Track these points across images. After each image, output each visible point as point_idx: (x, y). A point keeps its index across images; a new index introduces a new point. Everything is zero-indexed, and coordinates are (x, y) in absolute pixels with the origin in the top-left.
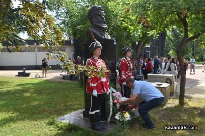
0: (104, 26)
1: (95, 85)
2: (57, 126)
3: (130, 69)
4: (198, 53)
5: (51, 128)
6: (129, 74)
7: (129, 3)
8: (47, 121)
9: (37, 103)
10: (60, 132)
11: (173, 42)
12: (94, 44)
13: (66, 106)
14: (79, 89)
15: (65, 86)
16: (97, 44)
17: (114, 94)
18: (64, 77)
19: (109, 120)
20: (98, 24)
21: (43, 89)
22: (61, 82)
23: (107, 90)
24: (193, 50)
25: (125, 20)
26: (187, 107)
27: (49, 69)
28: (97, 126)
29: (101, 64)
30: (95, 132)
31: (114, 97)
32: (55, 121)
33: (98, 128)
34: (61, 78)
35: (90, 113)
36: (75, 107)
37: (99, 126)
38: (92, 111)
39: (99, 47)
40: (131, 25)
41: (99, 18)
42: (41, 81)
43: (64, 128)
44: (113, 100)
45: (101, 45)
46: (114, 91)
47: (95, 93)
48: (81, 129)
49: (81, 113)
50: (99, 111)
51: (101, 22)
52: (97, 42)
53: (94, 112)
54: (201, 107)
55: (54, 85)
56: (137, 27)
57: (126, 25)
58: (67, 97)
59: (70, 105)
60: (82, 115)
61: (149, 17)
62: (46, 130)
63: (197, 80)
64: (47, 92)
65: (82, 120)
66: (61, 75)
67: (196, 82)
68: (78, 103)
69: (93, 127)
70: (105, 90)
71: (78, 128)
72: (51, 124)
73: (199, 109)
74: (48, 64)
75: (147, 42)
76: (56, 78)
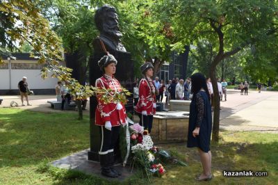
0: (118, 34)
1: (108, 115)
2: (52, 174)
3: (152, 93)
4: (229, 74)
5: (44, 176)
6: (151, 99)
7: (147, 6)
8: (36, 167)
9: (17, 142)
10: (57, 181)
11: (198, 60)
12: (106, 58)
13: (61, 145)
14: (78, 121)
15: (57, 118)
16: (109, 58)
17: (131, 127)
18: (53, 106)
19: (125, 162)
20: (109, 31)
21: (24, 123)
22: (49, 113)
23: (124, 121)
24: (223, 70)
25: (142, 28)
26: (223, 142)
27: (30, 94)
28: (110, 170)
29: (115, 86)
30: (108, 179)
31: (133, 131)
32: (48, 167)
33: (112, 173)
34: (49, 107)
35: (101, 153)
36: (74, 147)
37: (113, 171)
38: (103, 151)
39: (113, 62)
40: (150, 35)
41: (111, 23)
42: (20, 111)
43: (63, 175)
44: (131, 136)
45: (115, 60)
46: (132, 122)
47: (109, 125)
48: (87, 177)
49: (85, 154)
50: (112, 150)
51: (114, 29)
52: (109, 55)
53: (106, 152)
54: (239, 142)
55: (39, 116)
56: (158, 38)
57: (143, 34)
58: (62, 133)
59: (67, 144)
60: (87, 157)
61: (173, 25)
62: (37, 180)
63: (230, 109)
64: (31, 126)
65: (87, 164)
66: (48, 102)
67: (229, 111)
68: (79, 140)
69: (105, 173)
70: (121, 121)
71: (84, 175)
72: (43, 171)
73: (237, 144)
74: (29, 87)
75: (166, 59)
76: (42, 106)
